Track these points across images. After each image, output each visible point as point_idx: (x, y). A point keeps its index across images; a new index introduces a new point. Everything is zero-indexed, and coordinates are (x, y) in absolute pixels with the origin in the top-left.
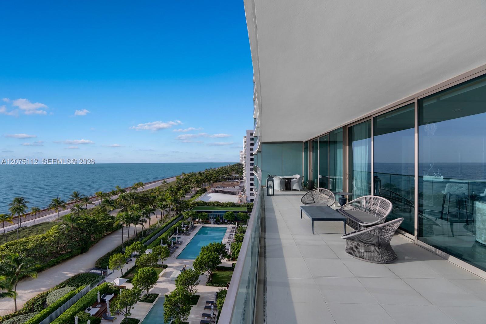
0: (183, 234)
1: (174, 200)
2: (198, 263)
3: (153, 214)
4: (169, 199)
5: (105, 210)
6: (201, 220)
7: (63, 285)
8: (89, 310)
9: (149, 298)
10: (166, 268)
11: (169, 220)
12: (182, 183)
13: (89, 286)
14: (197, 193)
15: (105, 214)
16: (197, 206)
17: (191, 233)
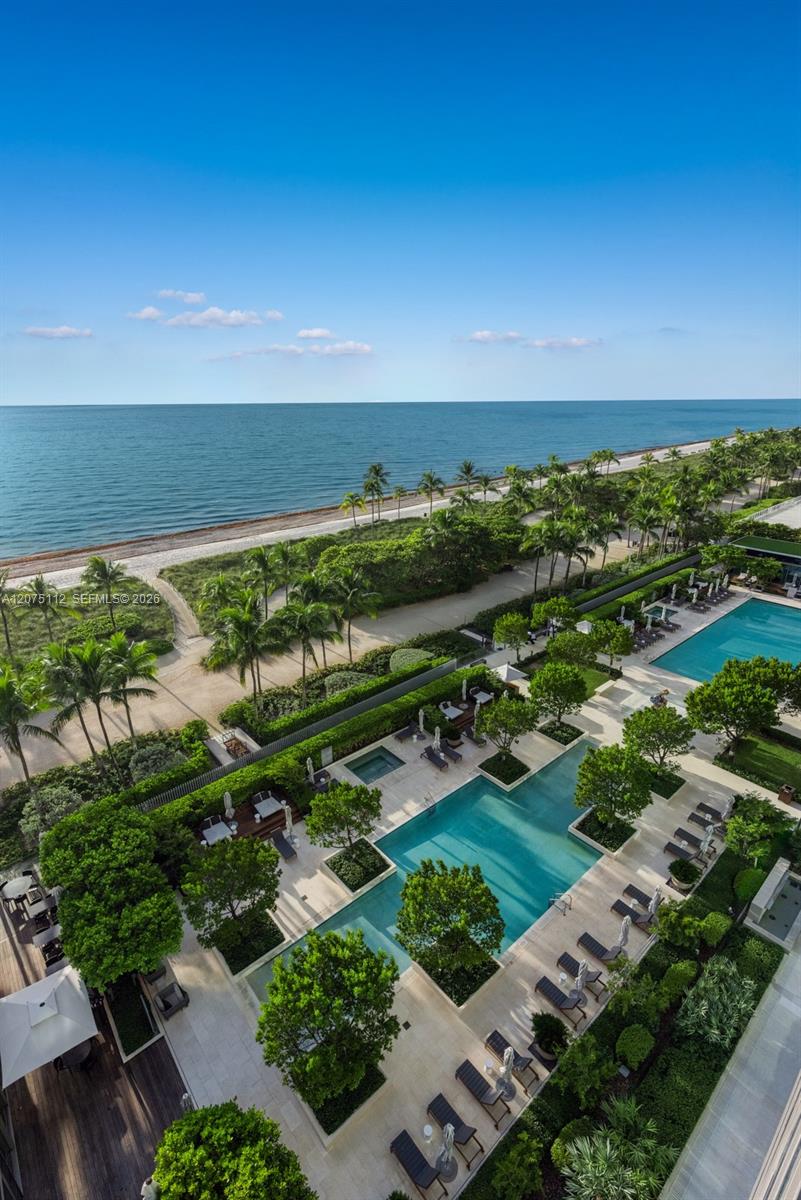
0: (689, 605)
1: (683, 507)
2: (701, 701)
3: (616, 537)
4: (668, 503)
5: (515, 510)
6: (754, 579)
7: (419, 644)
8: (446, 707)
9: (559, 732)
10: (618, 677)
11: (659, 560)
12: (724, 462)
13: (455, 660)
14: (769, 494)
15: (512, 519)
16: (755, 533)
17: (713, 608)
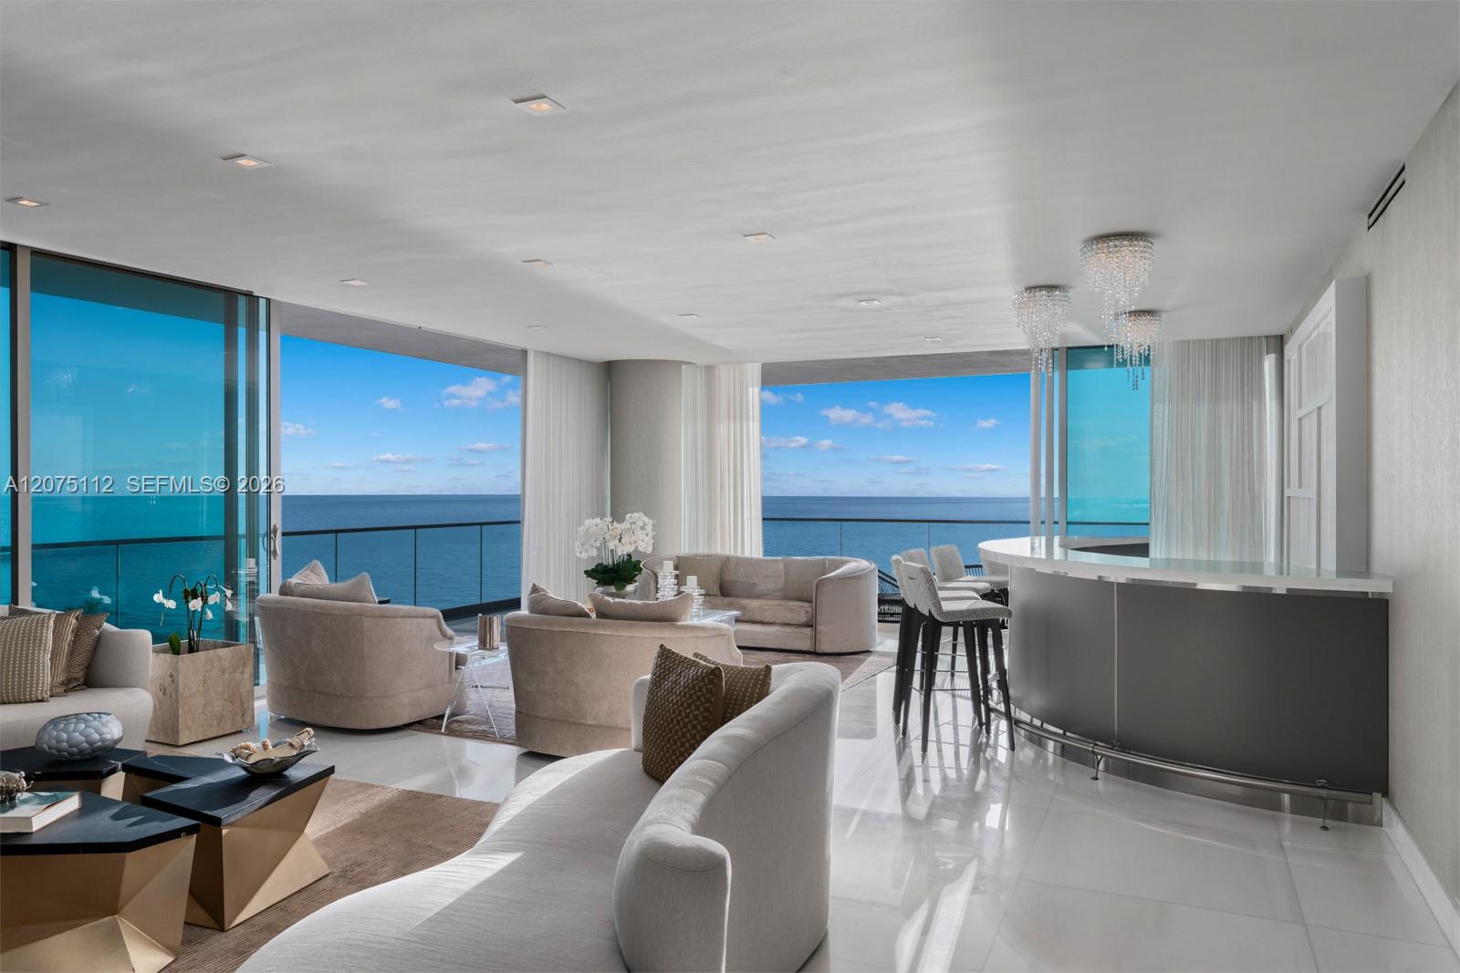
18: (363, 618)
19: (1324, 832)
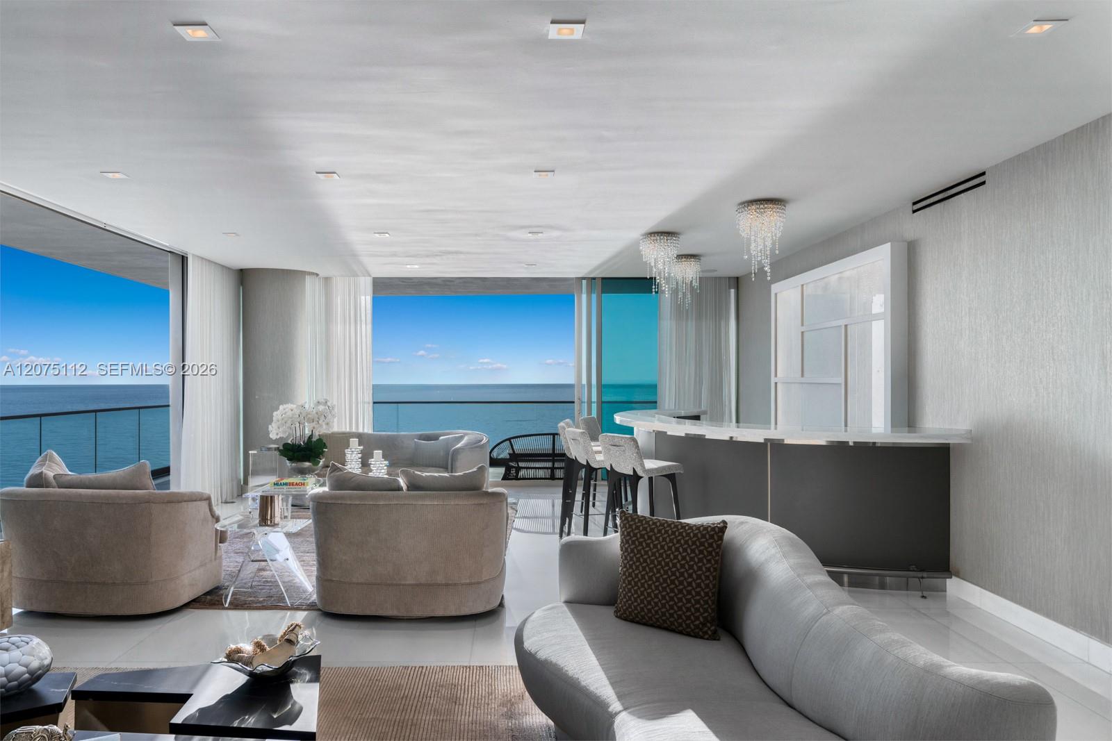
18: (152, 504)
19: (923, 599)
